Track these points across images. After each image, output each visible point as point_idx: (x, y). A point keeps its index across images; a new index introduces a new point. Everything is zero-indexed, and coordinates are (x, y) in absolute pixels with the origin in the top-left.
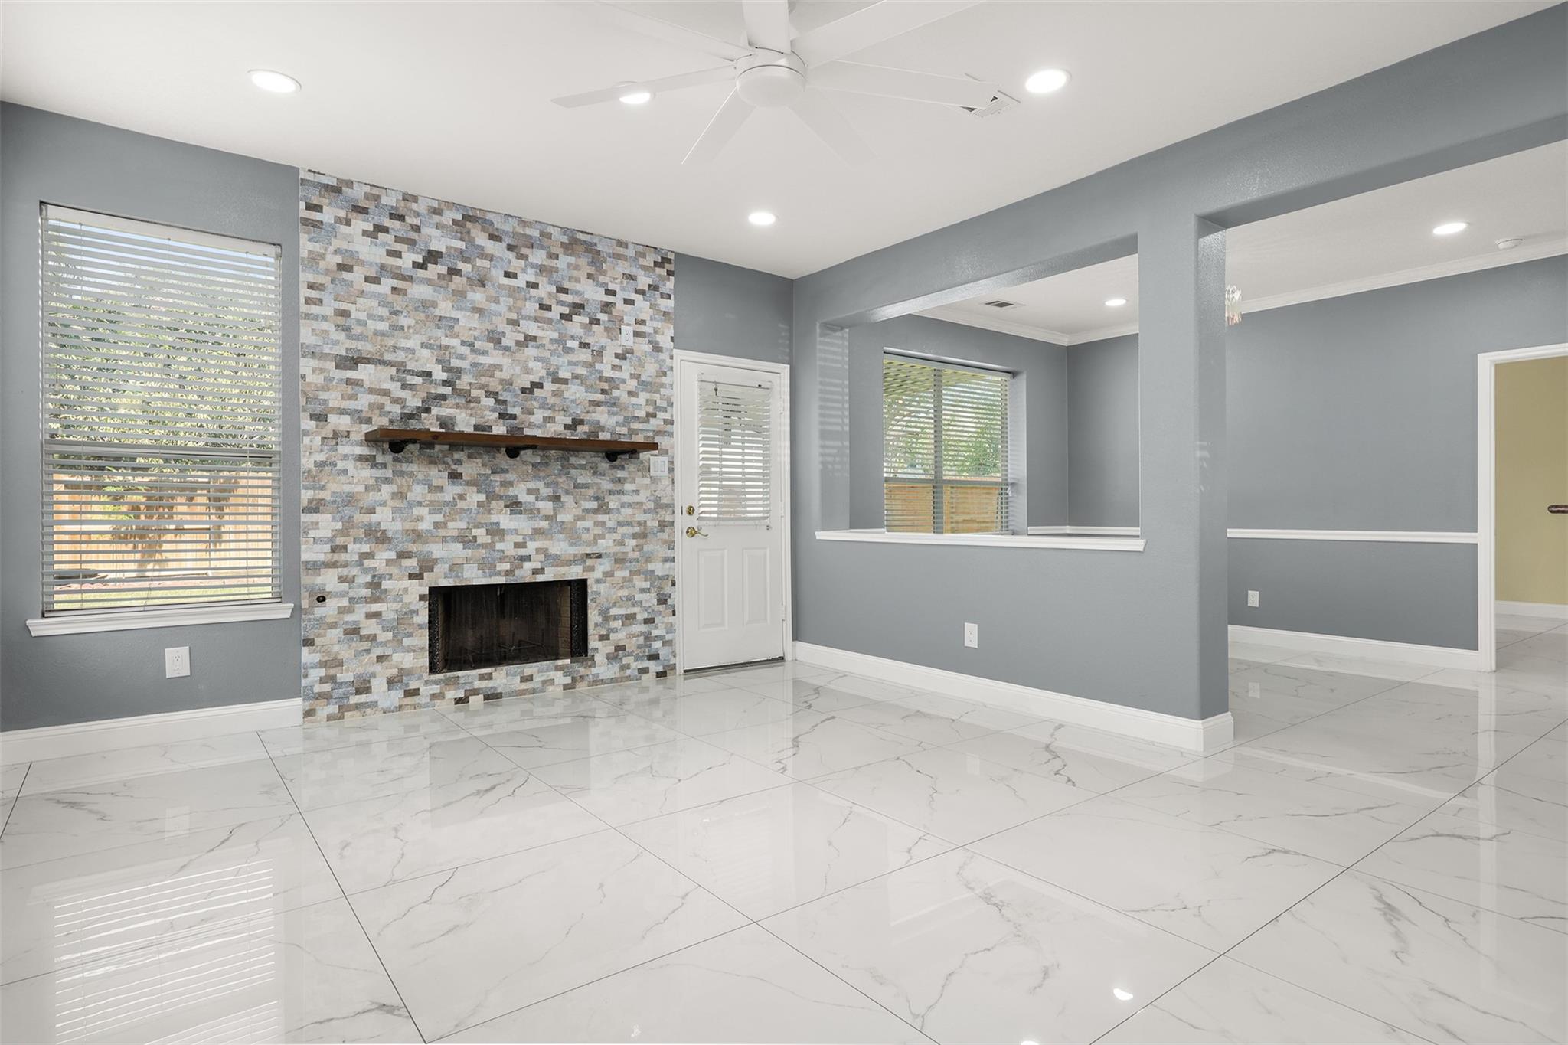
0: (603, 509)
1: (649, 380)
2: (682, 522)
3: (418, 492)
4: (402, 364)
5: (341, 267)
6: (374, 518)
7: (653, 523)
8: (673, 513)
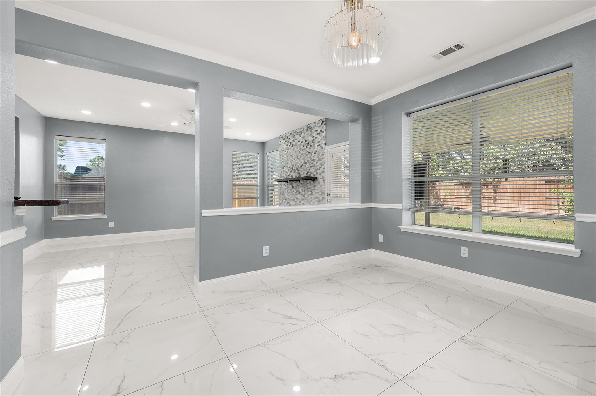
0: (312, 194)
1: (320, 158)
2: (327, 198)
3: (289, 191)
4: (288, 166)
5: (283, 151)
6: (285, 195)
7: (321, 198)
8: (325, 195)
